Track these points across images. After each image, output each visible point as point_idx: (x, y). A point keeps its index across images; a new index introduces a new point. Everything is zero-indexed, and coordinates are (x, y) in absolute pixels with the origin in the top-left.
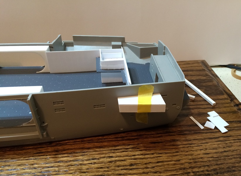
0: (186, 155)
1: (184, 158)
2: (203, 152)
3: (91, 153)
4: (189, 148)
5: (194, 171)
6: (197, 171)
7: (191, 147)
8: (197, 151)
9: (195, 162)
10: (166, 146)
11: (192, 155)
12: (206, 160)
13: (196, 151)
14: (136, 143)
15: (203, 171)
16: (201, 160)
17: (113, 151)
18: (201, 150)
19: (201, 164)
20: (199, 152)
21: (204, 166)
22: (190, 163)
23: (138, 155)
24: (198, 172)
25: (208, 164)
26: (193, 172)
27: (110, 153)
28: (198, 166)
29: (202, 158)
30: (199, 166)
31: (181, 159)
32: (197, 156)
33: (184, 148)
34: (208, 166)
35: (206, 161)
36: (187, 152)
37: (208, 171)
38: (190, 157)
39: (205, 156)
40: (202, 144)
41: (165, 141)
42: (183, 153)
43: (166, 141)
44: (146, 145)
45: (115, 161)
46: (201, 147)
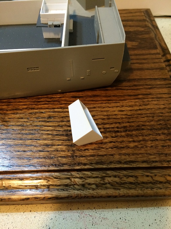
0: (102, 111)
1: (99, 113)
2: (119, 109)
3: (15, 104)
4: (107, 104)
5: (105, 127)
6: (108, 127)
7: (108, 103)
8: (114, 107)
9: (109, 119)
10: (85, 101)
11: (107, 111)
12: (119, 117)
13: (113, 107)
14: (59, 96)
15: (113, 128)
16: (114, 116)
17: (36, 103)
18: (117, 107)
19: (113, 121)
20: (115, 109)
21: (116, 123)
22: (104, 119)
23: (58, 108)
24: (108, 128)
25: (120, 121)
26: (104, 128)
27: (33, 105)
28: (110, 122)
29: (116, 115)
30: (111, 122)
31: (96, 114)
32: (112, 113)
33: (102, 104)
34: (119, 123)
35: (119, 118)
36: (104, 108)
37: (118, 128)
38: (105, 113)
39: (120, 113)
40: (120, 101)
41: (86, 96)
42: (99, 109)
43: (87, 96)
44: (67, 99)
45: (36, 112)
46: (118, 104)
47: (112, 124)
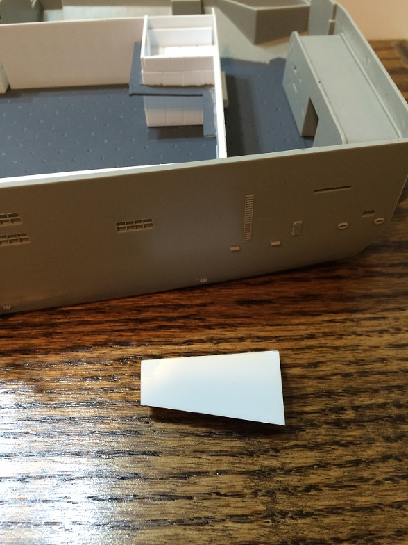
0: (337, 348)
1: (329, 356)
2: (388, 338)
3: (71, 330)
4: (348, 324)
5: (357, 403)
6: (366, 403)
7: (352, 320)
8: (371, 334)
9: (363, 374)
10: (279, 314)
11: (355, 348)
12: (393, 366)
13: (368, 334)
14: (198, 301)
15: (383, 406)
16: (379, 366)
17: (131, 325)
18: (381, 332)
19: (379, 382)
20: (375, 340)
21: (389, 389)
22: (347, 375)
23: (201, 341)
24: (369, 407)
26: (355, 408)
27: (122, 330)
28: (370, 385)
29: (383, 360)
30: (375, 386)
31: (322, 360)
32: (368, 354)
33: (332, 324)
35: (396, 372)
36: (341, 336)
37: (398, 405)
38: (349, 356)
39: (393, 353)
40: (386, 314)
41: (280, 297)
42: (328, 341)
43: (284, 297)
44: (224, 308)
45: (135, 357)
46: (382, 322)
47: (377, 391)
